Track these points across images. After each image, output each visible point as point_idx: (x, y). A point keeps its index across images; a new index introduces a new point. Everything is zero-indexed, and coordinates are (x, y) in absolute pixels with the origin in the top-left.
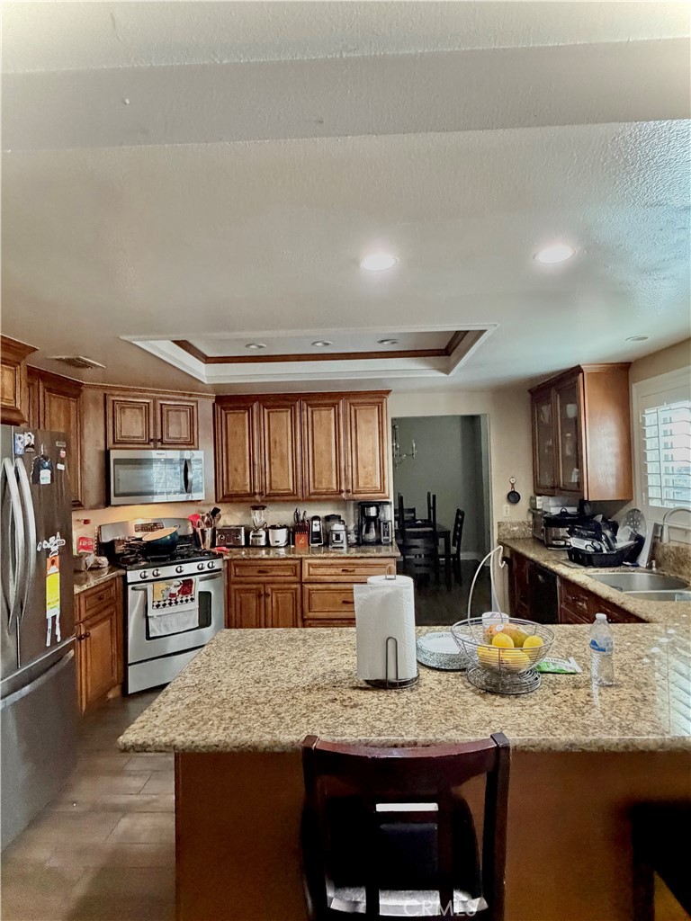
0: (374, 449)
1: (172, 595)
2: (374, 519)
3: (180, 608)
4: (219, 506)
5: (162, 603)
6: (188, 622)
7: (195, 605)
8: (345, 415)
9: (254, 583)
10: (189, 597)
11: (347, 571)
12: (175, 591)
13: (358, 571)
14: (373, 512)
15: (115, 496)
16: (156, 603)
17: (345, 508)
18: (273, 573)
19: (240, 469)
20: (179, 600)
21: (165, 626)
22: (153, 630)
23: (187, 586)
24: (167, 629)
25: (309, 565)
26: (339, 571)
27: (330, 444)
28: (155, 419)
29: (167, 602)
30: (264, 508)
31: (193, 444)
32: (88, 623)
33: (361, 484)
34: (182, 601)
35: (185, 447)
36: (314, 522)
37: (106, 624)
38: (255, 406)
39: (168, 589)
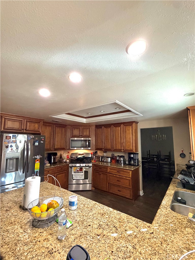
0: (130, 138)
1: (78, 171)
2: (133, 158)
3: (79, 174)
4: (97, 151)
5: (75, 172)
6: (81, 177)
7: (83, 174)
8: (123, 128)
9: (98, 171)
10: (82, 172)
11: (118, 172)
12: (78, 170)
13: (121, 172)
14: (132, 156)
15: (71, 147)
16: (74, 172)
17: (125, 154)
18: (102, 169)
19: (100, 142)
20: (79, 172)
21: (76, 177)
22: (74, 178)
23: (81, 169)
24: (77, 178)
25: (110, 169)
26: (116, 171)
27: (119, 136)
28: (81, 131)
29: (76, 172)
30: (106, 152)
31: (90, 136)
32: (57, 173)
33: (127, 148)
34: (80, 172)
35: (87, 137)
36: (117, 157)
37: (64, 174)
38: (103, 127)
39: (77, 169)
